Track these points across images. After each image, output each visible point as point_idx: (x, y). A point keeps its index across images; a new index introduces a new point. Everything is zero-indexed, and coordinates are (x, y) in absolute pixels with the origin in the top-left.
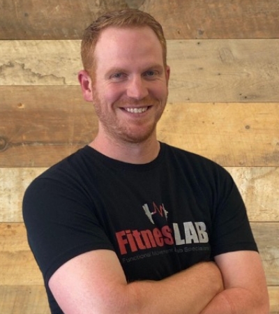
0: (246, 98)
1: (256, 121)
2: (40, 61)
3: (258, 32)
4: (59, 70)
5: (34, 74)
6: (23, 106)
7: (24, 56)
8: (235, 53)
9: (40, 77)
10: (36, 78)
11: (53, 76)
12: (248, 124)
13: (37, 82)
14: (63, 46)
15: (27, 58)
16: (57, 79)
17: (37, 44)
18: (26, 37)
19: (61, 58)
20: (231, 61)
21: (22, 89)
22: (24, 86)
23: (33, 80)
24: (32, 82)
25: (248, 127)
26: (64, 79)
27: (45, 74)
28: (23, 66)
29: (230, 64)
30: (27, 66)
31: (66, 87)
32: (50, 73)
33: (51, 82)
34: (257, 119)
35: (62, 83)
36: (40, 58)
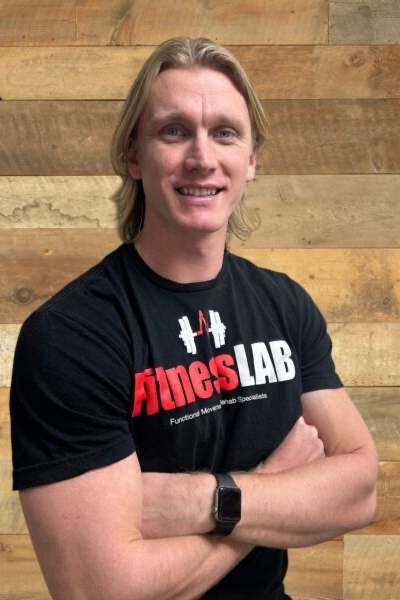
0: (310, 243)
1: (322, 270)
2: (69, 200)
3: (323, 167)
4: (92, 210)
5: (63, 216)
6: (50, 253)
7: (52, 195)
8: (298, 191)
9: (70, 218)
10: (65, 220)
11: (85, 218)
12: (312, 273)
13: (67, 225)
14: (97, 183)
15: (54, 197)
16: (90, 221)
17: (66, 181)
18: (54, 173)
19: (94, 197)
20: (292, 201)
21: (49, 233)
22: (51, 230)
23: (62, 222)
24: (60, 224)
25: (312, 277)
26: (98, 221)
27: (75, 215)
28: (50, 206)
29: (291, 204)
30: (55, 206)
31: (100, 230)
32: (81, 214)
33: (83, 225)
34: (323, 267)
35: (96, 226)
36: (70, 197)
